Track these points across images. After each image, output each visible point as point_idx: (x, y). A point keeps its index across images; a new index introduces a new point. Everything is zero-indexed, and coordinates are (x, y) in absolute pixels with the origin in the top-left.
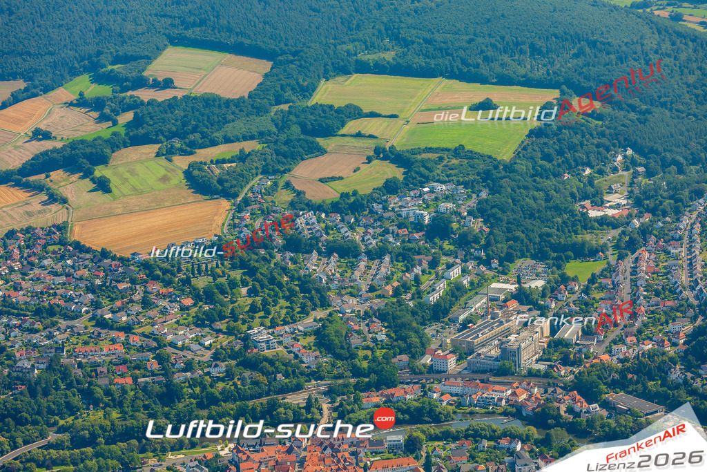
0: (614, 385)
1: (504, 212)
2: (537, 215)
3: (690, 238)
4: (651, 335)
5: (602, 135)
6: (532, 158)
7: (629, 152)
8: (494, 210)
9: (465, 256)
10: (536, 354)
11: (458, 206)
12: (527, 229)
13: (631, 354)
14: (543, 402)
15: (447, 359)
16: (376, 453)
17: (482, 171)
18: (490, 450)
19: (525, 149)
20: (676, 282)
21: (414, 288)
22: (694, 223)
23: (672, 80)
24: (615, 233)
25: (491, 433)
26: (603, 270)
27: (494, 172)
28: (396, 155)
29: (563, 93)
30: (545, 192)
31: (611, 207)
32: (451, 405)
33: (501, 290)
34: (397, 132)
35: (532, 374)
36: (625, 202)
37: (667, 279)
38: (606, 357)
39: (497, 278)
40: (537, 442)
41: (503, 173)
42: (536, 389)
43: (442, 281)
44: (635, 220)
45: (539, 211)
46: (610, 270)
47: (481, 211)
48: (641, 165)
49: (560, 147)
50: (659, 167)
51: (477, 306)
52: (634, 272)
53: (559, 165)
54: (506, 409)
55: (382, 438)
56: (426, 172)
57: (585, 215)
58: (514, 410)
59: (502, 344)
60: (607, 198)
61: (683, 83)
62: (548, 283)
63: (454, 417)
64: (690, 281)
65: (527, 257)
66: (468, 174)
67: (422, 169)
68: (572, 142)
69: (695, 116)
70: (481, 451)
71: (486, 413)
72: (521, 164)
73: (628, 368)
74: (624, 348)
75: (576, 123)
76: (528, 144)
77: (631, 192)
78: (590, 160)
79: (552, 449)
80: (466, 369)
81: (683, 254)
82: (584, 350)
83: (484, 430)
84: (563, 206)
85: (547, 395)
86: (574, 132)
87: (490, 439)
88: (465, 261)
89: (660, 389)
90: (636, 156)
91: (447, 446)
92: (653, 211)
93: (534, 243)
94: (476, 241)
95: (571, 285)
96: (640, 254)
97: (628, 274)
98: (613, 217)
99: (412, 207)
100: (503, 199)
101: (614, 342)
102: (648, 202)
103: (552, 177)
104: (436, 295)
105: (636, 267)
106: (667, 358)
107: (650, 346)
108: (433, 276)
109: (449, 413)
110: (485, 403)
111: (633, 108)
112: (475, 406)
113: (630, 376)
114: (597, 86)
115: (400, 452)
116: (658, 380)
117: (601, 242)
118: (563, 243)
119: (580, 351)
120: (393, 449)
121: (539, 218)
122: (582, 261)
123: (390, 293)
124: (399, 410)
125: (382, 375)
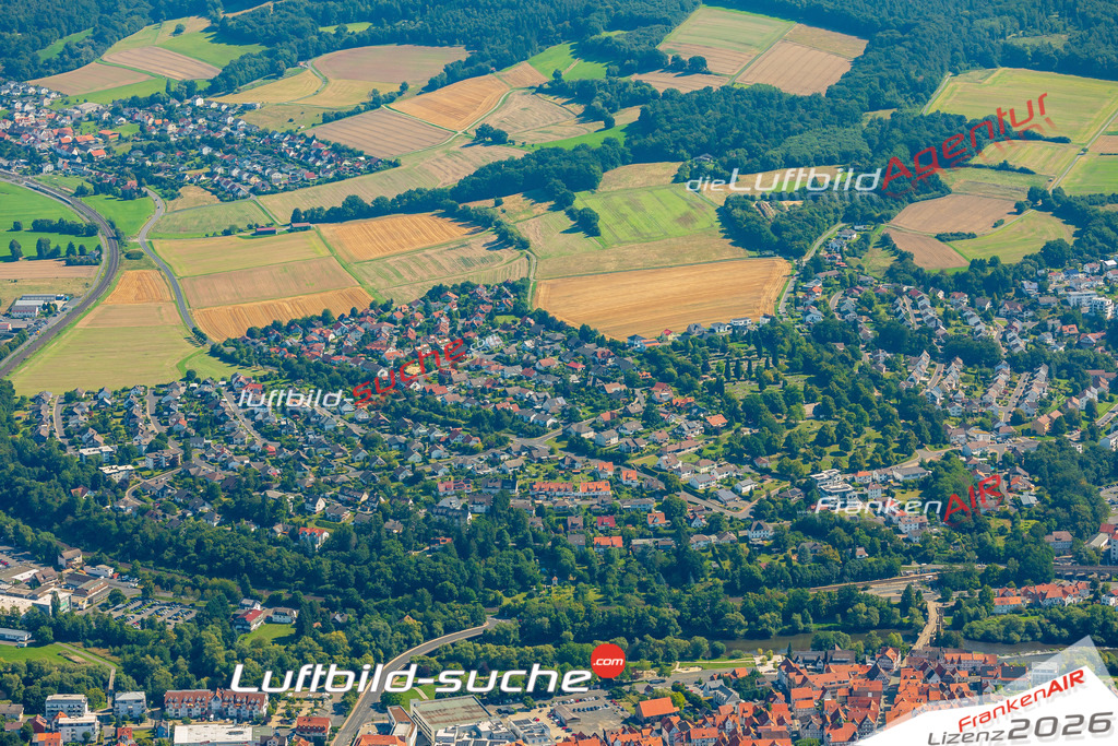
21: (1085, 423)
28: (1063, 203)
34: (1067, 167)
55: (1024, 665)
56: (1111, 234)
67: (1105, 229)
99: (1087, 290)
123: (1047, 428)
124: (1053, 620)
125: (1028, 561)
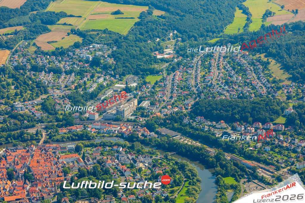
0: (161, 125)
1: (122, 56)
2: (136, 57)
3: (197, 67)
4: (178, 105)
5: (165, 25)
6: (135, 34)
7: (175, 32)
8: (118, 55)
9: (106, 73)
10: (131, 112)
11: (104, 53)
12: (131, 63)
13: (169, 113)
14: (132, 131)
15: (95, 115)
16: (63, 152)
17: (114, 39)
18: (109, 151)
19: (132, 30)
20: (189, 84)
21: (83, 86)
22: (199, 61)
23: (194, 3)
24: (167, 64)
25: (111, 144)
26: (161, 79)
27: (119, 40)
28: (79, 32)
29: (150, 8)
30: (140, 48)
31: (166, 54)
32: (95, 133)
33: (119, 87)
34: (81, 23)
35: (128, 121)
36: (172, 52)
37: (186, 83)
38: (159, 114)
39: (118, 83)
40: (128, 148)
41: (123, 40)
42: (130, 127)
43: (95, 83)
44: (175, 59)
45: (137, 56)
46: (164, 79)
47: (113, 55)
48: (180, 37)
49: (147, 30)
50: (187, 38)
51: (109, 93)
52: (173, 80)
53: (146, 37)
54: (117, 135)
55: (66, 146)
56: (91, 39)
57: (155, 57)
58: (121, 135)
59: (117, 108)
60: (165, 50)
61: (199, 4)
62: (138, 84)
63: (96, 138)
64: (195, 84)
65: (131, 74)
66: (109, 40)
67: (90, 38)
68: (152, 28)
69: (203, 17)
70: (105, 151)
71: (109, 136)
72: (131, 36)
73: (167, 118)
74: (166, 110)
75: (154, 20)
76: (134, 29)
77: (175, 48)
78: (159, 35)
79: (134, 150)
80: (102, 119)
81: (193, 73)
82: (151, 111)
83: (107, 143)
84: (147, 53)
85: (134, 129)
86: (153, 24)
87: (109, 146)
88: (105, 75)
89: (179, 126)
90: (178, 34)
91: (92, 149)
92: (183, 56)
93: (134, 69)
94: (110, 67)
95: (148, 85)
96: (176, 73)
97: (171, 81)
98: (167, 58)
99: (85, 54)
100: (122, 51)
101: (163, 108)
102: (181, 52)
103: (143, 42)
104: (92, 89)
105: (174, 78)
106: (183, 114)
107: (177, 109)
108: (92, 81)
109: (94, 136)
110: (109, 132)
111: (178, 14)
112: (105, 133)
113: (168, 121)
114: (164, 5)
115: (73, 152)
116: (179, 123)
117: (161, 68)
118: (145, 68)
119: (149, 111)
120: (70, 151)
121: (137, 58)
122: (153, 76)
123: (74, 88)
124: (74, 135)
125: (68, 121)
